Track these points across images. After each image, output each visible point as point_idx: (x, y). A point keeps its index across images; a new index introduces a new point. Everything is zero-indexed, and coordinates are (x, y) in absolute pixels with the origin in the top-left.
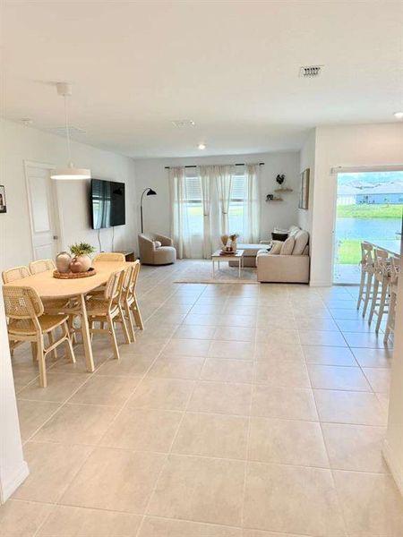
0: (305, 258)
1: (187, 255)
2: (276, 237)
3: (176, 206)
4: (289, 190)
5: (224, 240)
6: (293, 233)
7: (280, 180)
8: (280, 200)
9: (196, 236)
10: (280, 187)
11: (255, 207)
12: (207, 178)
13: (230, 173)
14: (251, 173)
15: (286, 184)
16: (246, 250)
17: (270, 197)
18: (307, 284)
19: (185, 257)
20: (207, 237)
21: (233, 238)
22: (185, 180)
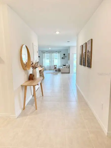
0: (69, 69)
1: (46, 69)
2: (63, 65)
3: (44, 59)
4: (66, 57)
5: (54, 66)
6: (67, 64)
7: (64, 55)
8: (64, 58)
9: (48, 66)
10: (64, 56)
11: (60, 60)
12: (50, 54)
13: (55, 53)
14: (59, 53)
15: (65, 56)
16: (58, 68)
17: (62, 58)
18: (69, 73)
19: (46, 70)
20: (50, 66)
21: (56, 65)
22: (46, 54)
